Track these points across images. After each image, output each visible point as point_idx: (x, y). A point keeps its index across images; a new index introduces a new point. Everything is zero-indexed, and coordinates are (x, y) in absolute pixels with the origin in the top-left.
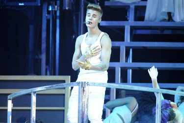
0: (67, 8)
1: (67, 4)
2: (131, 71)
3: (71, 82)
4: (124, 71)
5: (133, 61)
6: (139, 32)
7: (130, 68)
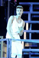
0: (2, 6)
1: (2, 3)
2: (31, 34)
3: (3, 38)
4: (28, 34)
5: (32, 30)
6: (35, 16)
7: (30, 33)
